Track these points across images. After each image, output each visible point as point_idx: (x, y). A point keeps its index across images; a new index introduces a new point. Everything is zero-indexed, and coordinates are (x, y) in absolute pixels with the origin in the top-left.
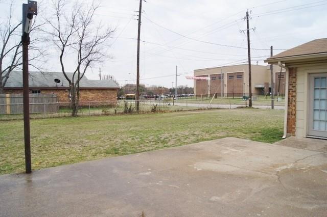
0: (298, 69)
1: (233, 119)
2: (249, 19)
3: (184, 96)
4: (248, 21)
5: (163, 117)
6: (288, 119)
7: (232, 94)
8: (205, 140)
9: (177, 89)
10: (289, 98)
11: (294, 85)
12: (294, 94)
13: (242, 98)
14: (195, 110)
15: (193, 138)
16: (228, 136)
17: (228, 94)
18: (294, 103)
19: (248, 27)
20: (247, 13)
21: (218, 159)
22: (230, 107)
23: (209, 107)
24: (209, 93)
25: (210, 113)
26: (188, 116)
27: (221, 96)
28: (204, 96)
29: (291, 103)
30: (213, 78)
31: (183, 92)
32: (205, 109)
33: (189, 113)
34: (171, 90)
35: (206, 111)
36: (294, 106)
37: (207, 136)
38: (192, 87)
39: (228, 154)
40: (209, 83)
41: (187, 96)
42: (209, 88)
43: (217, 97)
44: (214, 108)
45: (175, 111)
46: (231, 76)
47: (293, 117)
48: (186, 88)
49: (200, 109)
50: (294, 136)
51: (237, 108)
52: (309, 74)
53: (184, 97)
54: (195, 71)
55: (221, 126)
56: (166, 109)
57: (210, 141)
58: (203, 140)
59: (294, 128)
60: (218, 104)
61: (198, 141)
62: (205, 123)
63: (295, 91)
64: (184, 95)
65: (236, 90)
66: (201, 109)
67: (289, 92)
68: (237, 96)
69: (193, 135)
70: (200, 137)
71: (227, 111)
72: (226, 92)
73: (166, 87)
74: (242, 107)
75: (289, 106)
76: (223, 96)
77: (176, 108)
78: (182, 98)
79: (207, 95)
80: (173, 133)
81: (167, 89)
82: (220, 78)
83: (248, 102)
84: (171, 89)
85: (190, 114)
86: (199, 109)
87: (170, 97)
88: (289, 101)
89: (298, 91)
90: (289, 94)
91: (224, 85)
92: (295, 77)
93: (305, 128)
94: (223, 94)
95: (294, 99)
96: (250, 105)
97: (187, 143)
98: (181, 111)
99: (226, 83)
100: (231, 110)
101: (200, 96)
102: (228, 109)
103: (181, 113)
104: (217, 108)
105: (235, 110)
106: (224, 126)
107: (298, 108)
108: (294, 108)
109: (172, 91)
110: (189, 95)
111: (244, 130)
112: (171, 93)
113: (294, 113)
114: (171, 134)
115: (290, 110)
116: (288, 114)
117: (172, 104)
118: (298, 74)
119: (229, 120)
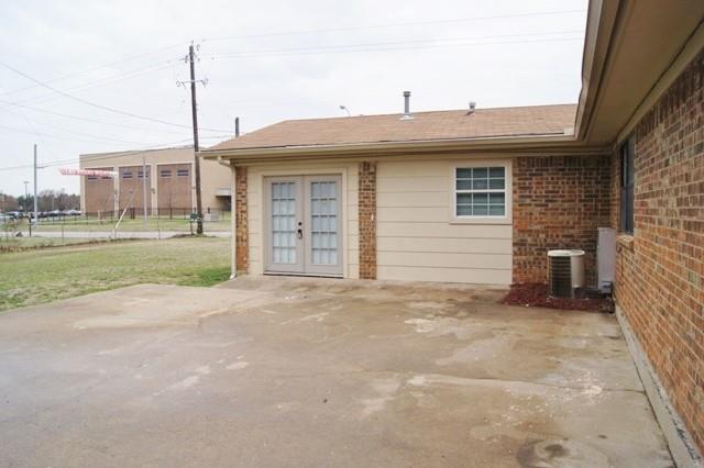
0: (249, 170)
1: (161, 257)
2: (195, 60)
3: (56, 215)
4: (192, 64)
5: (8, 260)
6: (237, 248)
7: (168, 210)
8: (98, 290)
9: (39, 198)
10: (237, 215)
11: (244, 193)
12: (244, 208)
13: (188, 217)
14: (81, 244)
15: (74, 290)
16: (140, 283)
17: (159, 209)
18: (244, 223)
19: (193, 77)
20: (191, 48)
21: (115, 313)
22: (158, 236)
23: (113, 237)
24: (117, 208)
25: (115, 249)
26: (67, 256)
27: (143, 214)
28: (104, 214)
29: (241, 223)
30: (126, 174)
31: (54, 207)
32: (104, 242)
33: (69, 249)
34: (21, 201)
35: (106, 246)
36: (246, 227)
37: (102, 285)
38: (77, 194)
39: (133, 306)
40: (117, 186)
41: (65, 215)
42: (117, 198)
43: (137, 217)
44: (125, 240)
45: (35, 248)
46: (165, 172)
47: (244, 244)
48: (62, 197)
49: (93, 242)
50: (247, 273)
51: (175, 237)
52: (265, 177)
53: (56, 218)
54: (84, 159)
55: (133, 269)
56: (13, 244)
57: (105, 293)
58: (94, 291)
59: (246, 262)
60: (135, 231)
61: (83, 293)
62: (102, 266)
63: (245, 204)
64: (56, 212)
65: (177, 202)
66: (96, 242)
67: (237, 204)
68: (181, 214)
69: (75, 285)
70: (87, 288)
71: (150, 243)
72: (155, 204)
73: (8, 194)
74: (184, 236)
75: (237, 227)
76: (149, 213)
77: (37, 242)
78: (51, 219)
79: (112, 213)
80: (33, 286)
81: (11, 198)
82: (140, 174)
83: (195, 225)
84: (21, 199)
85: (70, 253)
86: (90, 243)
87: (21, 217)
88: (237, 219)
89: (249, 204)
90: (237, 208)
91: (151, 190)
92: (245, 182)
93: (262, 261)
94: (149, 209)
95: (244, 215)
96: (200, 231)
97: (63, 298)
98: (49, 246)
99: (154, 185)
100: (162, 243)
101: (95, 215)
102: (155, 239)
103: (49, 251)
104: (132, 239)
105: (166, 242)
106: (138, 270)
107: (251, 230)
108: (244, 230)
109: (26, 203)
110: (69, 212)
111: (173, 274)
112: (21, 208)
113: (245, 238)
114: (29, 288)
115: (240, 234)
116: (237, 240)
117: (25, 233)
118: (250, 176)
119: (150, 260)
